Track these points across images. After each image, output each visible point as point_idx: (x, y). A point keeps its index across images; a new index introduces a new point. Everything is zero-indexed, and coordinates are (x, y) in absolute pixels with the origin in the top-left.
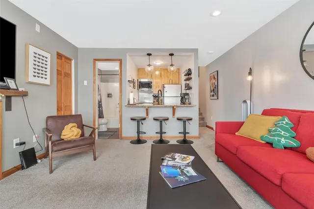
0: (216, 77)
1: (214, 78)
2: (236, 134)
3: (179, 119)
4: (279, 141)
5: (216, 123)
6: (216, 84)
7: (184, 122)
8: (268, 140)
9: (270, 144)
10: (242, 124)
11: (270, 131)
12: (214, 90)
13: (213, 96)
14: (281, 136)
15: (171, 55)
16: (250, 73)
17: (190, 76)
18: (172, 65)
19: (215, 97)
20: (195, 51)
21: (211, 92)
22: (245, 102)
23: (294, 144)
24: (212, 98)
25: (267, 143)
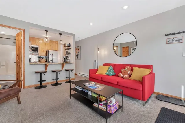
0: (79, 49)
1: (78, 49)
2: (96, 73)
3: (66, 70)
4: (111, 73)
5: (90, 70)
6: (79, 52)
7: (69, 72)
8: (107, 74)
9: (108, 75)
10: (97, 69)
11: (107, 71)
12: (78, 55)
13: (77, 58)
14: (111, 72)
15: (61, 34)
16: (99, 50)
17: (69, 48)
18: (61, 40)
19: (79, 59)
20: (73, 35)
21: (76, 56)
22: (95, 61)
23: (114, 74)
24: (77, 59)
25: (107, 75)
